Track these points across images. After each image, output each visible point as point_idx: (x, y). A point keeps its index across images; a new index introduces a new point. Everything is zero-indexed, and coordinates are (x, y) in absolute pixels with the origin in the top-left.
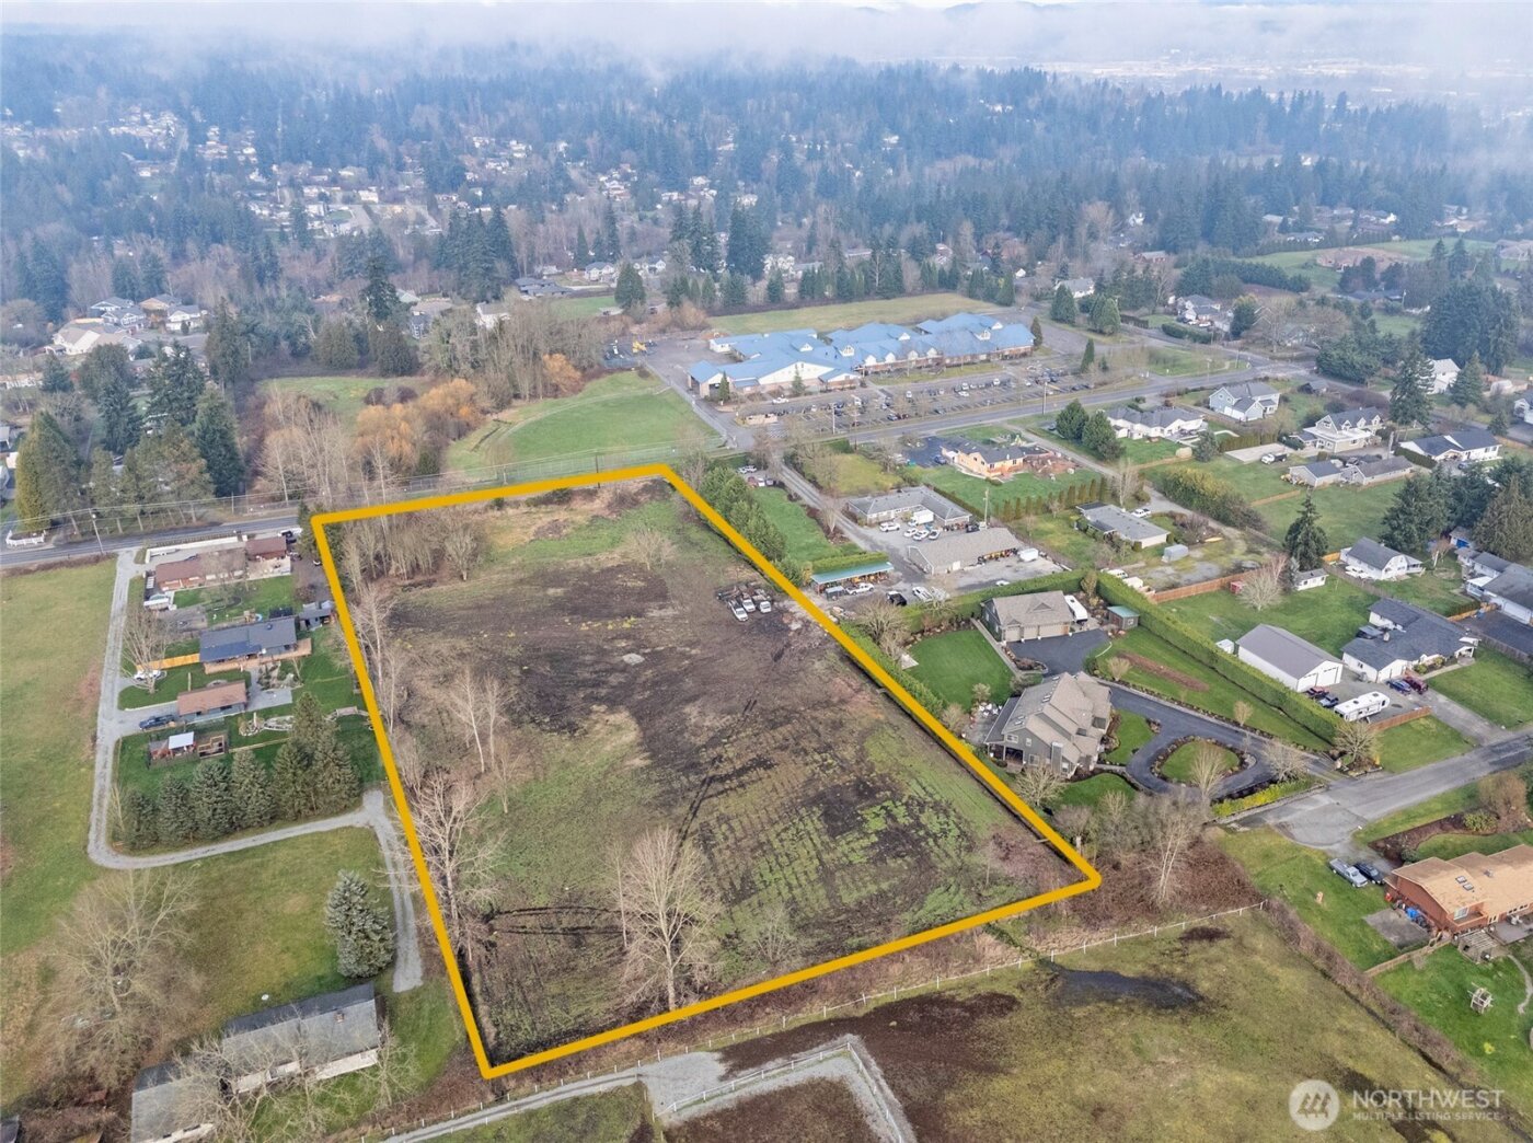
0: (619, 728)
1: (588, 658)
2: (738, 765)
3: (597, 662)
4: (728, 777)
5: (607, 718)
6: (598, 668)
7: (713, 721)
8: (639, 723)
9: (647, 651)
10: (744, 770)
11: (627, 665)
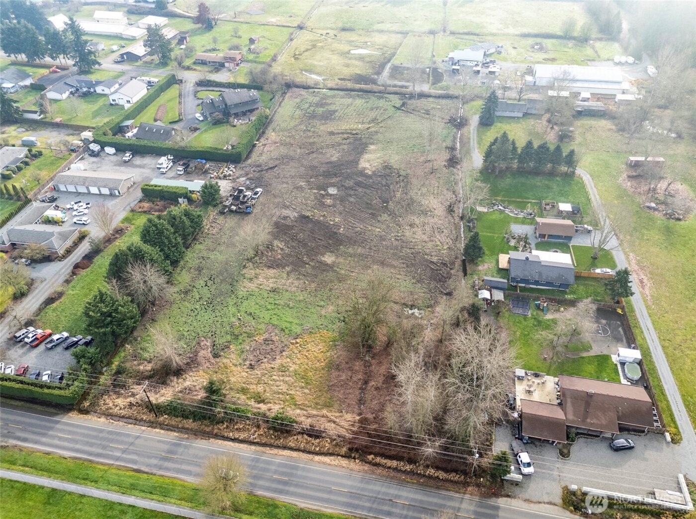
0: (369, 161)
1: (352, 199)
2: (340, 135)
3: (350, 195)
4: (348, 133)
5: (369, 167)
6: (352, 192)
7: (331, 151)
8: (359, 160)
9: (322, 192)
10: (339, 133)
11: (338, 188)
